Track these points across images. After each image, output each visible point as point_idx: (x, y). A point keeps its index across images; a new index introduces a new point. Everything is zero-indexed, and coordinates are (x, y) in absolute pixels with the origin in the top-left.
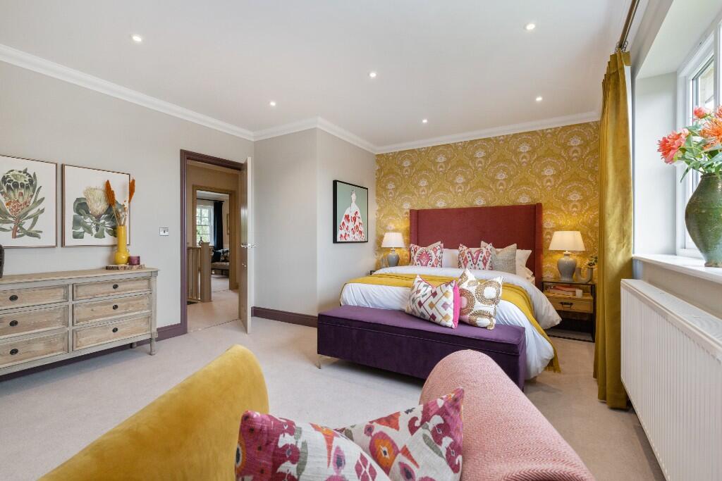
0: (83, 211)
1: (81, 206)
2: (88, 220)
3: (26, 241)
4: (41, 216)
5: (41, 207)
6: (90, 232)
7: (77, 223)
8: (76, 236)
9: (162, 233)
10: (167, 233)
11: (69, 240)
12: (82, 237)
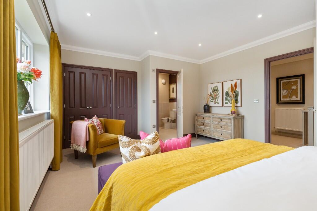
0: (227, 95)
1: (227, 94)
2: (229, 98)
3: (217, 105)
4: (219, 98)
5: (219, 95)
6: (229, 102)
7: (226, 99)
8: (226, 103)
9: (255, 102)
10: (257, 102)
11: (225, 105)
12: (227, 104)
